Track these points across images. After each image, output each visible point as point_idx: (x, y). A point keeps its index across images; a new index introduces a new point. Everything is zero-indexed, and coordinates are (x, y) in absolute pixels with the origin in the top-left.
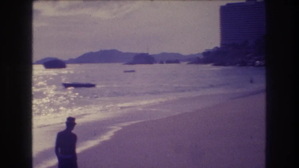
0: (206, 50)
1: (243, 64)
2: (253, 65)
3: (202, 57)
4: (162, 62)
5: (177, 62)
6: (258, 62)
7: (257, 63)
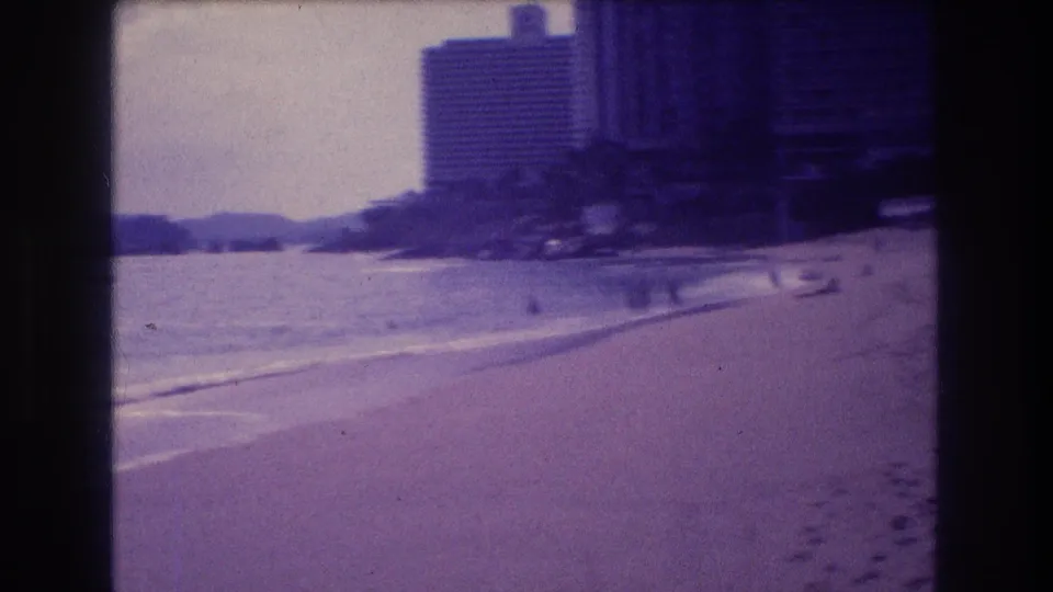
0: (374, 202)
1: (503, 250)
2: (538, 253)
3: (358, 227)
4: (215, 248)
5: (270, 245)
6: (553, 243)
7: (550, 246)
